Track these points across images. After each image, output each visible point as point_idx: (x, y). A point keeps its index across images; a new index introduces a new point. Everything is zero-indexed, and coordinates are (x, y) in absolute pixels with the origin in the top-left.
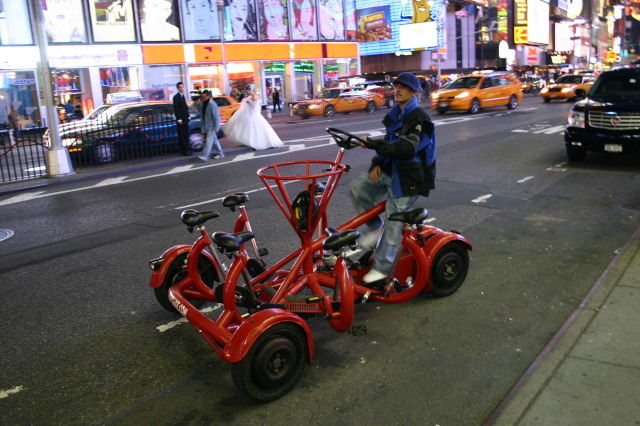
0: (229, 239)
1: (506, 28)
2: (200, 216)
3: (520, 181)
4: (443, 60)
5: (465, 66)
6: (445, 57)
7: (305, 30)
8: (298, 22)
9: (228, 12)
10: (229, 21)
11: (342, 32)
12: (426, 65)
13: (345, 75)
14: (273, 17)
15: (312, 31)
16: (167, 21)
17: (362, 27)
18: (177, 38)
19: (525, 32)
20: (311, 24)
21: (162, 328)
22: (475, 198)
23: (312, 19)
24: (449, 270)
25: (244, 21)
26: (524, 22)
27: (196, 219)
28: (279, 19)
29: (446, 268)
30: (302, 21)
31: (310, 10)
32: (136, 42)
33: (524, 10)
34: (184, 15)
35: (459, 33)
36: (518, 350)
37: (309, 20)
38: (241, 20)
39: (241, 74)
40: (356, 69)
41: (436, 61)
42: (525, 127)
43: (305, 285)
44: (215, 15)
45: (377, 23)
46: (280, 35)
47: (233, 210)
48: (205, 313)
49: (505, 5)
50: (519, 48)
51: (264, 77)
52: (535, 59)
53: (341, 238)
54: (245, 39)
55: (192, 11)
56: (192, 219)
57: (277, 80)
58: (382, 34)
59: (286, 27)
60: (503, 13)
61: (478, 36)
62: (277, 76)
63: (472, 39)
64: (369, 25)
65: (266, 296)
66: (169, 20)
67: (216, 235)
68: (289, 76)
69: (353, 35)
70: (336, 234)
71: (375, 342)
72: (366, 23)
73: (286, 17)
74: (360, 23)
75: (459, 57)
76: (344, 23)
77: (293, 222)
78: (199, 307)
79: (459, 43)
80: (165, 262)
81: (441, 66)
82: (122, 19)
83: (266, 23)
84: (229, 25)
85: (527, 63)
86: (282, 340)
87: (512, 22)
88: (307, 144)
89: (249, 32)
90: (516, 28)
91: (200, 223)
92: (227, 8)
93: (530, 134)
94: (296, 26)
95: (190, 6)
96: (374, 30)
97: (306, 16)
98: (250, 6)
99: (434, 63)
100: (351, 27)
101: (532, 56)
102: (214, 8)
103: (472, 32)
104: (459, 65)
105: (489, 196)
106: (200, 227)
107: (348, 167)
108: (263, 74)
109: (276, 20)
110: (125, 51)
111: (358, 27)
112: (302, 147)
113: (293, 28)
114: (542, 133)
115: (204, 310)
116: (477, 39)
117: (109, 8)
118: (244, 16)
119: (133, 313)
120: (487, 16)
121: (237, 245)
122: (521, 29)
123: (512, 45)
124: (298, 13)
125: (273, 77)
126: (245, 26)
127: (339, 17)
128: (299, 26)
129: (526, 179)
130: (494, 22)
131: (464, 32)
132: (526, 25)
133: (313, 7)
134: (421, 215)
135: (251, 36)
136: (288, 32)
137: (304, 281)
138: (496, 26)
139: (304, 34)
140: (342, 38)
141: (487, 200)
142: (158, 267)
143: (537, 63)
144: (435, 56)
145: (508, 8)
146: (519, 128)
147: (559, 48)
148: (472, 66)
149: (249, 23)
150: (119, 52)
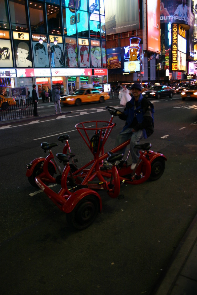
0: (64, 156)
1: (168, 64)
2: (49, 145)
3: (180, 129)
4: (142, 77)
5: (151, 79)
6: (143, 75)
7: (85, 63)
8: (82, 60)
9: (53, 55)
10: (53, 59)
11: (100, 64)
12: (135, 79)
13: (102, 82)
14: (71, 58)
15: (88, 64)
16: (27, 58)
17: (109, 62)
18: (31, 66)
19: (176, 65)
20: (88, 60)
21: (32, 195)
22: (162, 136)
23: (88, 59)
24: (157, 169)
25: (59, 59)
26: (176, 61)
27: (48, 146)
28: (74, 58)
29: (156, 168)
30: (84, 59)
31: (87, 55)
32: (13, 68)
33: (176, 56)
34: (34, 56)
35: (149, 66)
36: (189, 205)
37: (87, 59)
38: (58, 58)
39: (58, 81)
40: (106, 80)
41: (140, 77)
42: (179, 106)
43: (96, 176)
44: (47, 56)
45: (115, 60)
46: (74, 65)
47: (63, 142)
48: (50, 188)
49: (168, 54)
50: (174, 72)
51: (68, 83)
52: (180, 77)
53: (115, 157)
54: (60, 66)
55: (37, 54)
56: (46, 147)
57: (73, 84)
58: (117, 65)
59: (77, 62)
60: (167, 57)
61: (157, 67)
62: (73, 83)
63: (154, 68)
64: (111, 61)
65: (79, 181)
66: (28, 58)
67: (58, 155)
68: (78, 83)
69: (105, 66)
70: (113, 155)
71: (127, 202)
72: (110, 61)
73: (77, 58)
74: (108, 61)
75: (149, 76)
76: (102, 60)
77: (91, 148)
78: (48, 185)
79: (149, 70)
80: (33, 165)
81: (142, 79)
82: (8, 58)
83: (69, 60)
84: (53, 61)
85: (177, 78)
86: (89, 202)
87: (171, 61)
88: (88, 112)
89: (61, 64)
90: (173, 64)
91: (49, 148)
92: (53, 53)
93: (181, 109)
94: (81, 61)
95: (37, 53)
96: (114, 64)
97: (86, 57)
98: (62, 53)
99: (138, 78)
100: (104, 62)
101: (179, 76)
102: (47, 53)
103: (155, 65)
104: (149, 79)
105: (168, 135)
106: (49, 150)
107: (115, 124)
108: (67, 82)
109: (73, 59)
110: (9, 71)
111: (107, 62)
112: (85, 113)
113: (80, 62)
114: (187, 108)
115: (50, 186)
116: (156, 68)
117: (2, 53)
118: (59, 57)
119: (18, 187)
120: (160, 59)
121: (68, 159)
122: (174, 64)
123: (171, 71)
124: (82, 56)
125: (71, 83)
126: (60, 61)
127: (99, 58)
128: (83, 61)
129: (183, 128)
130: (164, 61)
131: (151, 65)
132: (177, 63)
133: (88, 54)
134: (149, 146)
135: (62, 65)
136: (78, 64)
137: (95, 174)
138: (164, 63)
139: (85, 65)
140: (101, 67)
141: (167, 137)
142: (30, 167)
143: (181, 78)
144: (139, 75)
145: (169, 56)
146: (176, 106)
147: (190, 73)
148: (154, 79)
149: (62, 60)
150: (6, 72)
